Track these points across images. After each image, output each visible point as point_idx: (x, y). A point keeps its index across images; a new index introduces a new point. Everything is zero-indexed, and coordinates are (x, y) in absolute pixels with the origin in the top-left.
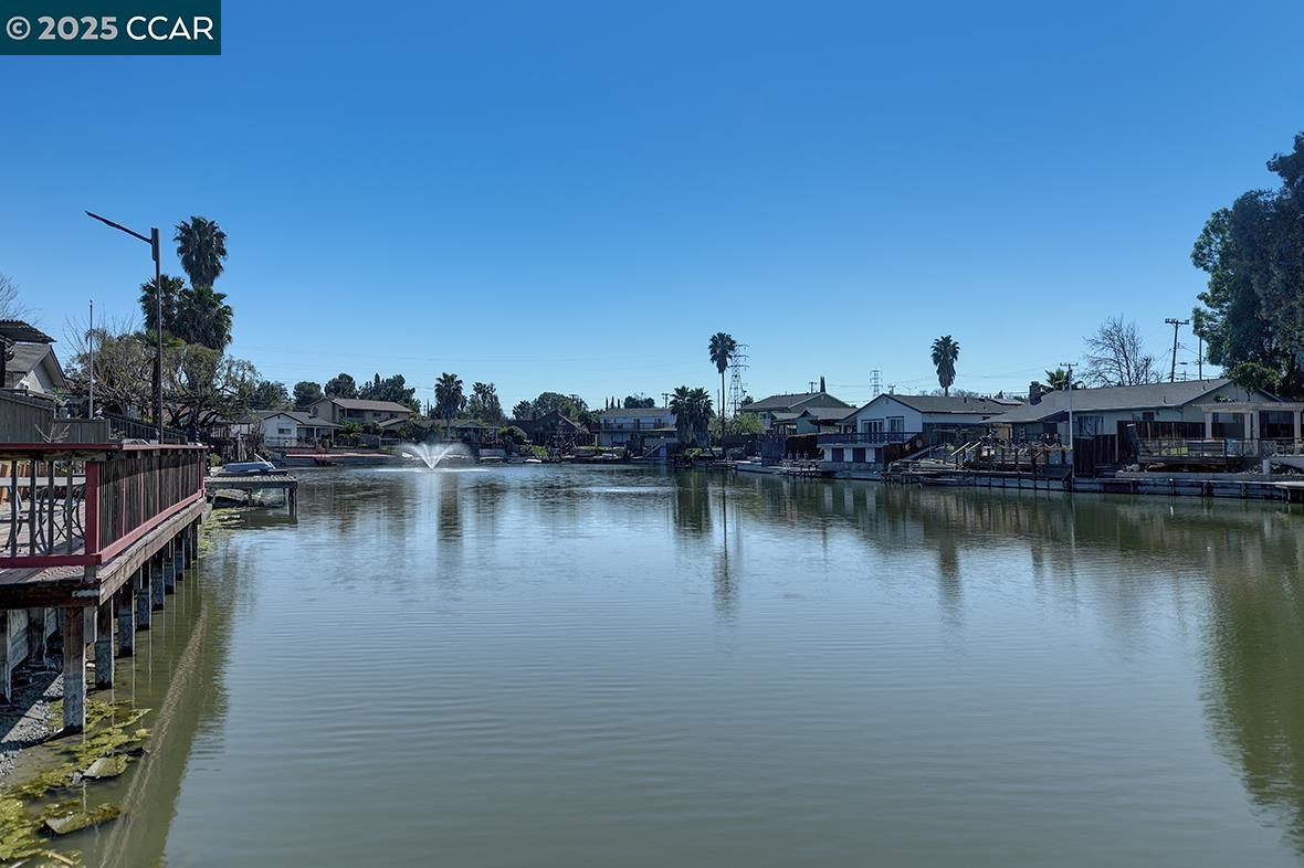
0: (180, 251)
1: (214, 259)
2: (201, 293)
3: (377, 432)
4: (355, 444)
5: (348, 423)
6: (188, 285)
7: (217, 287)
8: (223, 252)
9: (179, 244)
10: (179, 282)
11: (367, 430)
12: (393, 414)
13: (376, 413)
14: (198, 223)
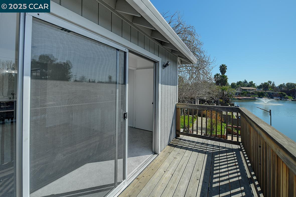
0: (220, 70)
1: (225, 70)
2: (223, 76)
3: (250, 93)
4: (245, 96)
5: (244, 92)
6: (221, 74)
7: (225, 74)
8: (226, 69)
9: (220, 68)
10: (219, 74)
11: (248, 93)
12: (253, 90)
13: (249, 90)
14: (223, 65)
